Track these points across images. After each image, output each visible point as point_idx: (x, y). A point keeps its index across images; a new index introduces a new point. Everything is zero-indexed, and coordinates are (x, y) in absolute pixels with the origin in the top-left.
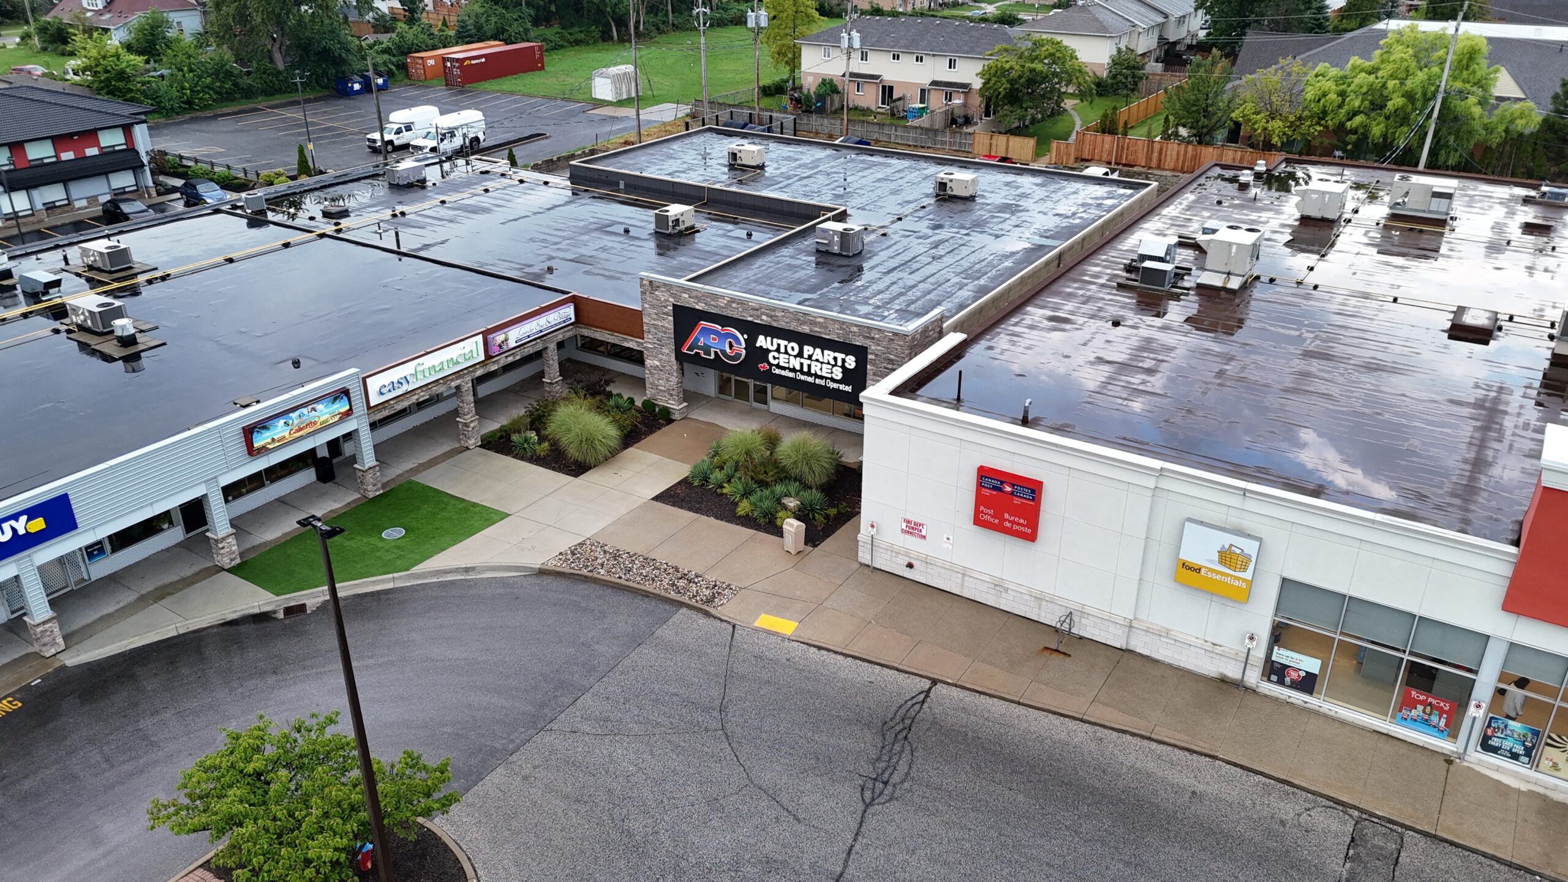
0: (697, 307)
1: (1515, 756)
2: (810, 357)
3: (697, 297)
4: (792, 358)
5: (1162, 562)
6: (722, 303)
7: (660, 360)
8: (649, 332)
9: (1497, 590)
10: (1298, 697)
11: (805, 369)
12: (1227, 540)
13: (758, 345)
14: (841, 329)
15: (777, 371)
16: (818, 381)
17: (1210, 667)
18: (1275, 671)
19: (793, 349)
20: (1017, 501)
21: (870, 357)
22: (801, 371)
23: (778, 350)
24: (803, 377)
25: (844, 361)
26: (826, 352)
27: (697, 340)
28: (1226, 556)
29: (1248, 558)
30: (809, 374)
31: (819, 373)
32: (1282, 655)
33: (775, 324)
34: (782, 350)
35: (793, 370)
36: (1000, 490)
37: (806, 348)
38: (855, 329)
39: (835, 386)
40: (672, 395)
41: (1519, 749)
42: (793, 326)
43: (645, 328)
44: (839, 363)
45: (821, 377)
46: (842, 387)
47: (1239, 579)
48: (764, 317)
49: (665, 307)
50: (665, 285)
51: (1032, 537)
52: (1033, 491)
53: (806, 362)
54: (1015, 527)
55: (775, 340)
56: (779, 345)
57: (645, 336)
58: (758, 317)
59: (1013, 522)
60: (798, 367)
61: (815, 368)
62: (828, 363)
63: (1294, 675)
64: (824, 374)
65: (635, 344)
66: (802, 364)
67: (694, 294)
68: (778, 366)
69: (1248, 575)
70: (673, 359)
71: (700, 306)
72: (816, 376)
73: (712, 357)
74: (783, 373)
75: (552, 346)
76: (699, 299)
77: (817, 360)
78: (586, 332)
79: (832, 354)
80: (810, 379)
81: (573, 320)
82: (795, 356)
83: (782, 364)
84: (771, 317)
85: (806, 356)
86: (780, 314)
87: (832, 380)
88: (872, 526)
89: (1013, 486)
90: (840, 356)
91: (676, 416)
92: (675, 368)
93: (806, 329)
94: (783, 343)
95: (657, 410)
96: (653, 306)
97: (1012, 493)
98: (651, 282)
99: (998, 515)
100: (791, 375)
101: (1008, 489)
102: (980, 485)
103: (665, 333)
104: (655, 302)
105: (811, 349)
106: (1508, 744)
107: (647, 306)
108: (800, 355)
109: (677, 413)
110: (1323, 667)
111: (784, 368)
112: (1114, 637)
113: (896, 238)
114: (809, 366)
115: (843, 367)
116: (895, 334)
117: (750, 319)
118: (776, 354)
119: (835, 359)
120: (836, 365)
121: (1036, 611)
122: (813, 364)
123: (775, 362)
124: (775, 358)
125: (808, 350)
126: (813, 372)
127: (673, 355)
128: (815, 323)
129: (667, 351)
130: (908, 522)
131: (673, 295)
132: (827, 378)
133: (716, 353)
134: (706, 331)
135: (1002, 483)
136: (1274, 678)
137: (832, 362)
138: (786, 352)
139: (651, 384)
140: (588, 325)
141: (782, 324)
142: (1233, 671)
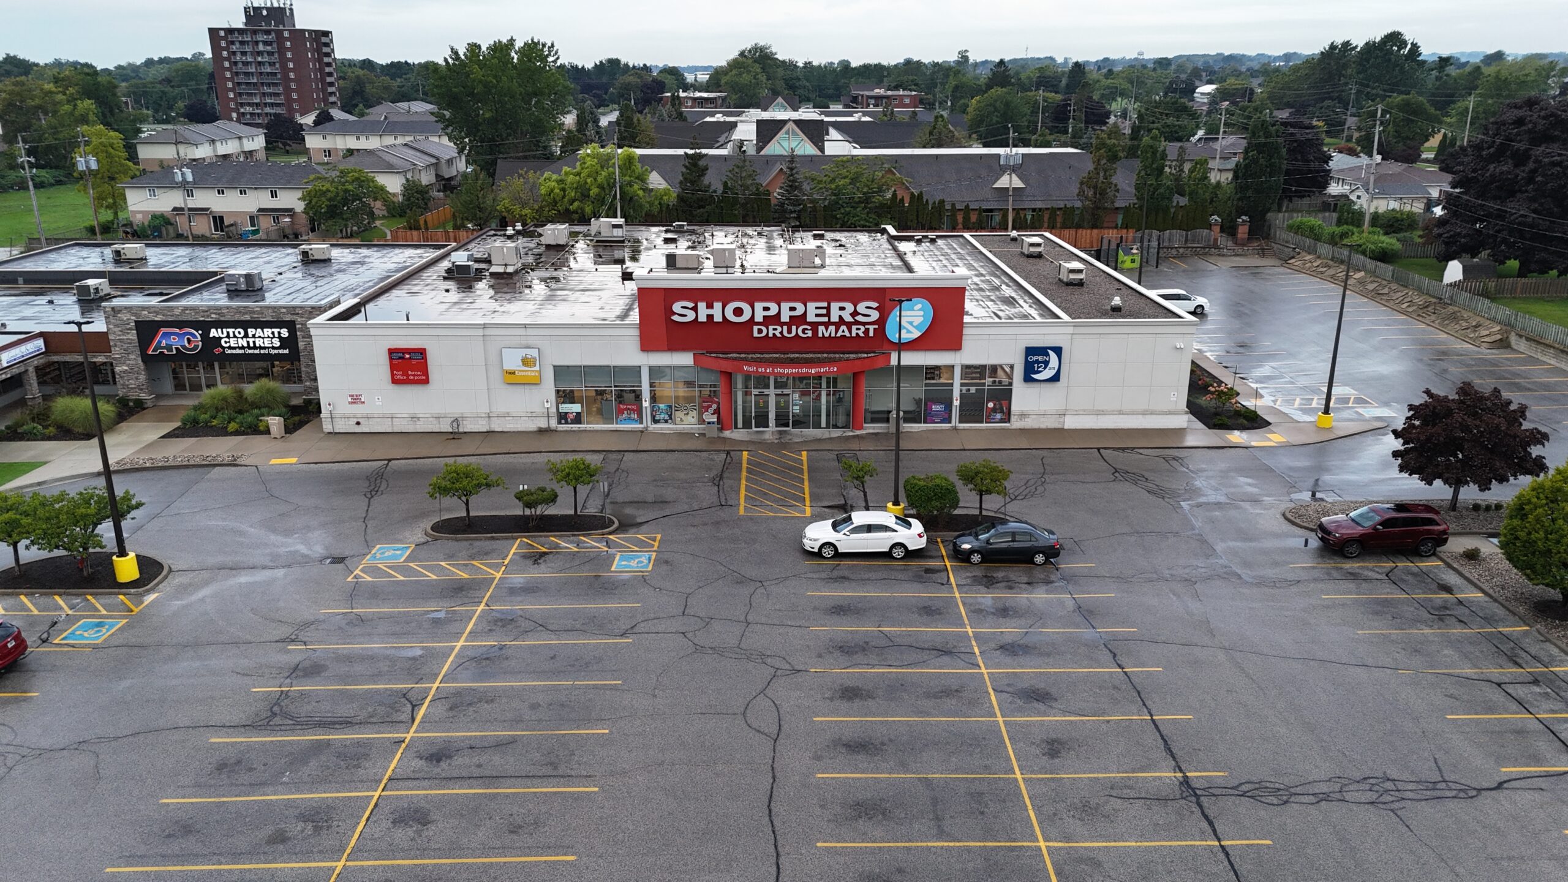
0: (156, 319)
1: (666, 421)
2: (254, 336)
3: (155, 312)
4: (240, 340)
5: (496, 375)
6: (177, 312)
7: (128, 365)
8: (116, 346)
9: (636, 343)
10: (575, 427)
11: (251, 345)
12: (524, 352)
13: (211, 335)
14: (274, 312)
15: (230, 352)
16: (262, 351)
17: (532, 425)
18: (563, 417)
19: (239, 333)
20: (414, 362)
21: (298, 326)
22: (249, 347)
23: (228, 336)
24: (250, 351)
25: (279, 333)
26: (265, 330)
27: (160, 342)
28: (526, 361)
29: (535, 358)
30: (255, 347)
31: (262, 345)
32: (566, 408)
33: (222, 319)
34: (231, 335)
35: (243, 348)
36: (403, 358)
37: (249, 330)
38: (284, 310)
39: (276, 351)
40: (142, 389)
41: (667, 417)
42: (237, 317)
43: (112, 344)
44: (276, 335)
45: (265, 348)
46: (281, 351)
47: (533, 371)
48: (213, 316)
49: (128, 324)
50: (126, 308)
51: (426, 381)
52: (422, 354)
53: (251, 340)
54: (416, 378)
55: (224, 330)
56: (228, 333)
57: (113, 349)
58: (208, 316)
59: (414, 375)
60: (245, 345)
61: (259, 342)
62: (269, 337)
63: (571, 416)
64: (266, 345)
65: (103, 358)
66: (248, 342)
67: (152, 310)
68: (230, 348)
69: (537, 368)
70: (140, 361)
71: (159, 318)
72: (261, 348)
73: (174, 352)
74: (234, 352)
75: (31, 369)
76: (157, 313)
77: (260, 337)
78: (55, 358)
79: (270, 331)
80: (256, 351)
81: (44, 350)
82: (242, 338)
83: (232, 345)
84: (219, 314)
85: (250, 335)
86: (225, 311)
87: (273, 348)
88: (330, 405)
89: (409, 354)
90: (276, 331)
91: (149, 404)
92: (142, 368)
93: (247, 317)
94: (231, 331)
95: (131, 404)
96: (117, 326)
97: (410, 358)
98: (113, 308)
99: (405, 374)
100: (241, 351)
101: (407, 356)
102: (391, 359)
103: (130, 343)
104: (119, 322)
105: (254, 330)
106: (662, 416)
107: (111, 326)
108: (246, 336)
109: (148, 402)
110: (582, 407)
111: (234, 348)
112: (481, 426)
113: (283, 282)
114: (254, 342)
115: (280, 337)
116: (313, 308)
117: (202, 319)
118: (227, 340)
119: (273, 333)
120: (274, 337)
121: (438, 426)
122: (257, 340)
123: (228, 345)
124: (226, 342)
125: (251, 331)
126: (257, 345)
127: (140, 359)
128: (254, 312)
129: (133, 357)
130: (352, 396)
131: (135, 315)
132: (268, 348)
133: (177, 349)
134: (165, 335)
135: (403, 354)
136: (563, 421)
137: (271, 336)
138: (235, 336)
139: (122, 385)
140: (56, 353)
141: (228, 318)
142: (543, 424)
